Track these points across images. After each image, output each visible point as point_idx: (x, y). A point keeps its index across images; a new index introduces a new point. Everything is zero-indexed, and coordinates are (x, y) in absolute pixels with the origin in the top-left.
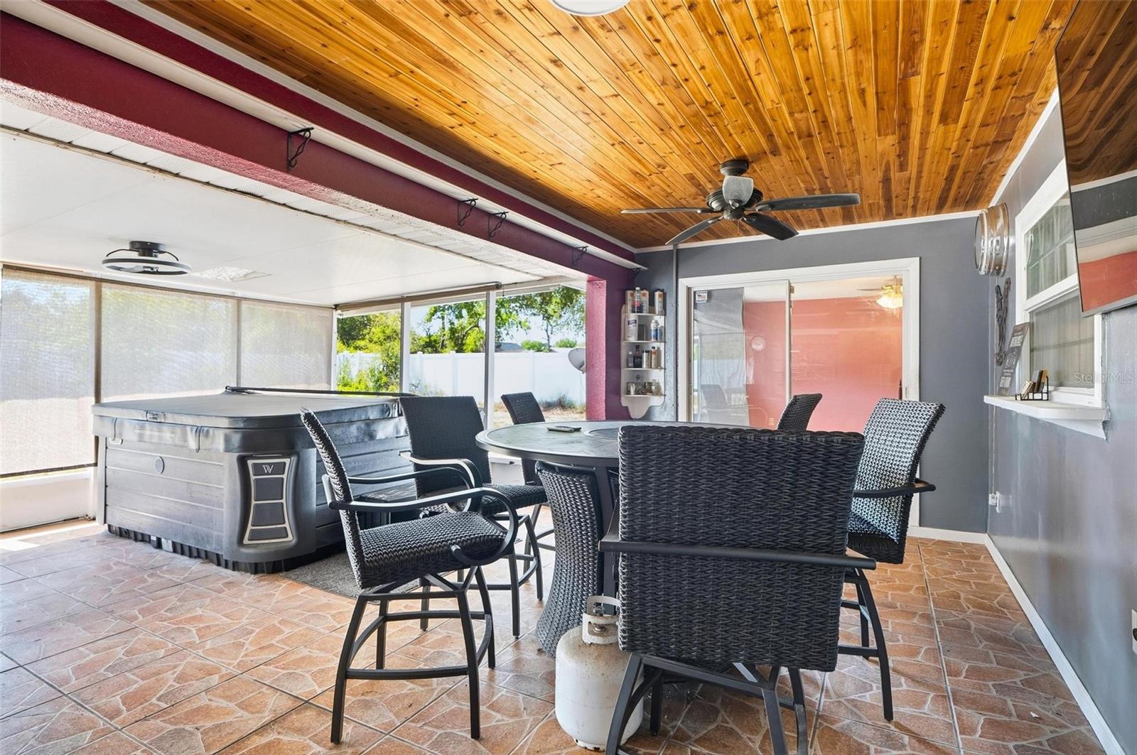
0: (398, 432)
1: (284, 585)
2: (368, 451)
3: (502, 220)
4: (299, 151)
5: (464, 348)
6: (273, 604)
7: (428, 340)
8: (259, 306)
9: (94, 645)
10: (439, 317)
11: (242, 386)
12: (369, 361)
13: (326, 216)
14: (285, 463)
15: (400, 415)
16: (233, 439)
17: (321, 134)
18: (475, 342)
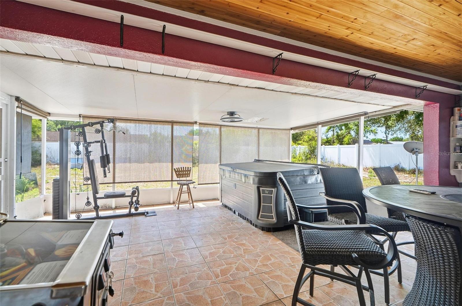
0: (317, 181)
1: (272, 238)
2: (304, 188)
3: (373, 79)
4: (278, 64)
5: (343, 143)
6: (268, 246)
7: (327, 140)
8: (265, 130)
9: (215, 245)
10: (332, 131)
11: (260, 159)
12: (303, 149)
13: (288, 92)
14: (272, 191)
15: (318, 174)
16: (255, 180)
17: (287, 55)
18: (348, 140)
